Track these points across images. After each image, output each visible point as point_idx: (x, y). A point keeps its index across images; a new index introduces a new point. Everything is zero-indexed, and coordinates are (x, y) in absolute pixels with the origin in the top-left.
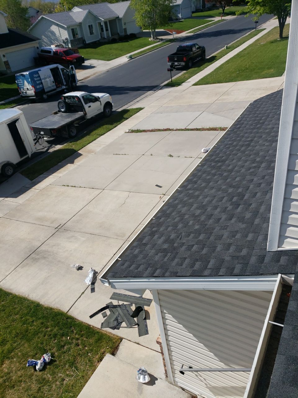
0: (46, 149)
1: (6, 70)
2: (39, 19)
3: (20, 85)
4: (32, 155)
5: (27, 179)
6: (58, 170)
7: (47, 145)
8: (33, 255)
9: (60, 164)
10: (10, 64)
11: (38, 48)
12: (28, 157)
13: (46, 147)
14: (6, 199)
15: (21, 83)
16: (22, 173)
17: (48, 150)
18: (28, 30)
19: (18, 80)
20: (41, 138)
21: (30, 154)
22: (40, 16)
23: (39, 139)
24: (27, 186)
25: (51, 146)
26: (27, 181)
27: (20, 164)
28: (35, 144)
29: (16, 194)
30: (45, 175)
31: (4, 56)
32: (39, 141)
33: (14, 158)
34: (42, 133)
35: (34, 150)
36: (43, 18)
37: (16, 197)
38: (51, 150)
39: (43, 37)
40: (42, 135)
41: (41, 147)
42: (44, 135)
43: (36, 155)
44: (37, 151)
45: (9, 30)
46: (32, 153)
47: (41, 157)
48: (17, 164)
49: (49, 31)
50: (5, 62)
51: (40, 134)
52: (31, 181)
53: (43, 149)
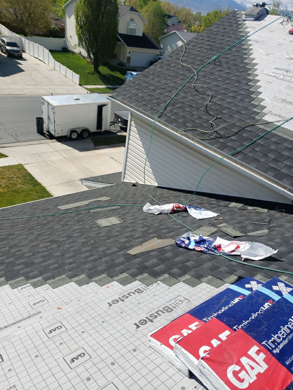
0: (117, 131)
1: (126, 63)
2: (172, 32)
3: (127, 79)
4: (105, 131)
5: (93, 144)
6: (115, 147)
7: (119, 129)
8: (70, 183)
9: (118, 144)
10: (131, 60)
11: (158, 55)
12: (101, 131)
13: (117, 130)
14: (74, 150)
15: (128, 79)
16: (92, 139)
17: (118, 132)
18: (160, 37)
19: (127, 76)
20: (117, 123)
21: (103, 130)
22: (174, 30)
23: (116, 123)
24: (90, 148)
25: (121, 131)
26: (92, 145)
27: (94, 134)
28: (111, 125)
29: (82, 150)
30: (104, 147)
31: (130, 53)
32: (115, 124)
33: (93, 128)
34: (119, 120)
35: (108, 129)
36: (175, 32)
37: (80, 151)
38: (119, 134)
39: (169, 47)
40: (119, 121)
41: (115, 129)
42: (120, 122)
43: (108, 132)
44: (110, 130)
45: (143, 34)
46: (106, 130)
47: (110, 135)
48: (92, 132)
49: (175, 44)
50: (128, 57)
51: (118, 120)
52: (94, 146)
53: (115, 130)
